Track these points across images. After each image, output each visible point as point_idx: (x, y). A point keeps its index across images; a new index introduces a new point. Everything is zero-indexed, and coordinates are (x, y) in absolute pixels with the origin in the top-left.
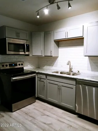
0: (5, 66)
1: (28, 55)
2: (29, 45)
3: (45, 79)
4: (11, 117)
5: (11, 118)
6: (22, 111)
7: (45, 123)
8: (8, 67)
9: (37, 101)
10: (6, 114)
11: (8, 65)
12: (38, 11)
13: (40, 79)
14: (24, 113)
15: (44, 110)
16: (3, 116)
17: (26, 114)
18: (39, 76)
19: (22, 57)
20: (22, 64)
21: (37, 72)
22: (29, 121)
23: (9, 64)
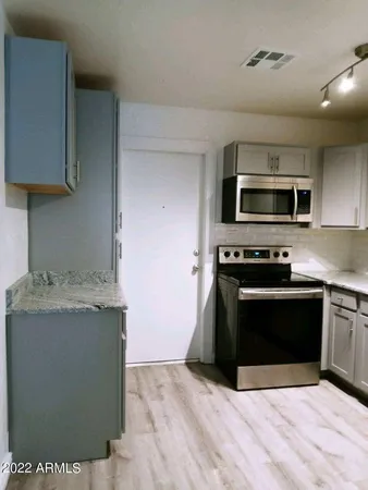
0: (232, 255)
1: (305, 225)
2: (309, 192)
3: (355, 311)
4: (228, 400)
5: (227, 403)
6: (265, 396)
7: (318, 448)
8: (241, 260)
9: (324, 383)
10: (220, 390)
11: (242, 254)
12: (327, 86)
13: (339, 310)
14: (269, 402)
15: (337, 415)
16: (211, 393)
17: (273, 406)
18: (337, 297)
19: (288, 232)
20: (286, 255)
21: (329, 282)
22: (273, 425)
23: (245, 251)
